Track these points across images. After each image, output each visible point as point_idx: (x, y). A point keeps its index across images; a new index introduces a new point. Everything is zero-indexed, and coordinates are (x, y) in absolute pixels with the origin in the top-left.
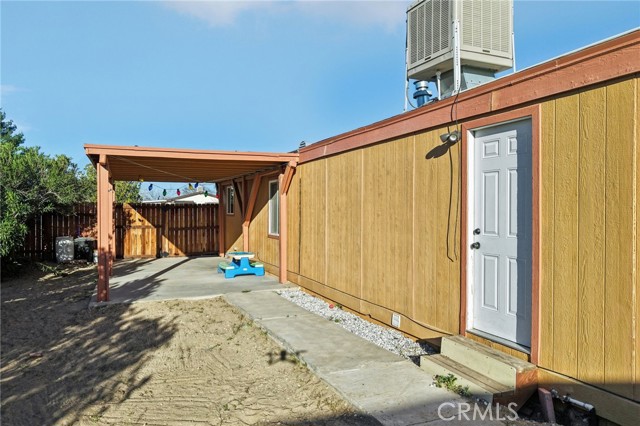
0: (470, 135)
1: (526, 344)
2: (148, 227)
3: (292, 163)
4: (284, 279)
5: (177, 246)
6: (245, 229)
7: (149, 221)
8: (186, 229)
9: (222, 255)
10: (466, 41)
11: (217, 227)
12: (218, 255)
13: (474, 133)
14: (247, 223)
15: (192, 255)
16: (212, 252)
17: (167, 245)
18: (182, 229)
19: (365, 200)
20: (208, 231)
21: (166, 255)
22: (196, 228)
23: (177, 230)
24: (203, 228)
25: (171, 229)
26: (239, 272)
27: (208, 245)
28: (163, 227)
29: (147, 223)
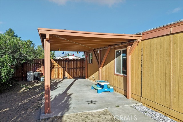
2: (60, 68)
3: (139, 40)
4: (130, 97)
5: (70, 75)
7: (60, 65)
8: (75, 68)
11: (84, 68)
14: (101, 68)
15: (75, 78)
16: (83, 77)
17: (67, 74)
18: (72, 68)
20: (81, 69)
21: (66, 78)
22: (77, 68)
23: (70, 69)
24: (79, 68)
25: (68, 69)
26: (103, 91)
27: (81, 74)
28: (65, 68)
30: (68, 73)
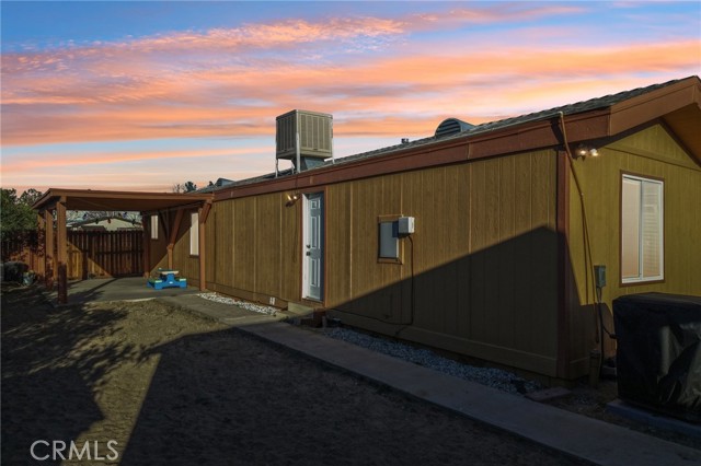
0: (304, 197)
1: (322, 299)
2: (75, 252)
3: (209, 201)
4: (203, 288)
5: (103, 268)
6: (170, 251)
7: (75, 245)
8: (112, 253)
9: (147, 274)
10: (303, 144)
11: (142, 251)
12: (142, 276)
13: (307, 196)
14: (171, 245)
15: (117, 276)
16: (137, 272)
17: (93, 267)
18: (108, 253)
19: (257, 230)
20: (133, 255)
21: (93, 276)
22: (121, 253)
23: (103, 253)
24: (128, 252)
25: (98, 254)
26: (165, 284)
27: (133, 267)
28: (90, 251)
29: (74, 248)
30: (97, 263)
